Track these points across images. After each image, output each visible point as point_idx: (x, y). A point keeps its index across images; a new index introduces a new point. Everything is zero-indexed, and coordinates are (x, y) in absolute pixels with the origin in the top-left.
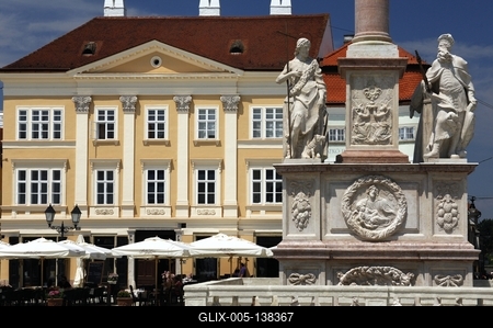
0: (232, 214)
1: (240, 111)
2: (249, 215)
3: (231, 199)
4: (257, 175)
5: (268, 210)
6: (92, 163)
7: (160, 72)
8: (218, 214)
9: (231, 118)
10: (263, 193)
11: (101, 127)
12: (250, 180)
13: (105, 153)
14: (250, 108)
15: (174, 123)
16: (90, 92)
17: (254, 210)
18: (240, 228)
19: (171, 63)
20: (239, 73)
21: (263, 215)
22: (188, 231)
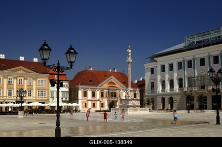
0: (34, 98)
1: (36, 80)
2: (38, 98)
3: (34, 96)
4: (39, 91)
5: (41, 98)
6: (7, 88)
7: (21, 72)
8: (32, 98)
9: (34, 81)
10: (40, 95)
11: (9, 81)
12: (38, 92)
13: (9, 86)
14: (38, 80)
15: (24, 81)
16: (7, 75)
17: (39, 98)
18: (36, 100)
19: (23, 70)
20: (37, 73)
21: (40, 98)
22: (27, 101)
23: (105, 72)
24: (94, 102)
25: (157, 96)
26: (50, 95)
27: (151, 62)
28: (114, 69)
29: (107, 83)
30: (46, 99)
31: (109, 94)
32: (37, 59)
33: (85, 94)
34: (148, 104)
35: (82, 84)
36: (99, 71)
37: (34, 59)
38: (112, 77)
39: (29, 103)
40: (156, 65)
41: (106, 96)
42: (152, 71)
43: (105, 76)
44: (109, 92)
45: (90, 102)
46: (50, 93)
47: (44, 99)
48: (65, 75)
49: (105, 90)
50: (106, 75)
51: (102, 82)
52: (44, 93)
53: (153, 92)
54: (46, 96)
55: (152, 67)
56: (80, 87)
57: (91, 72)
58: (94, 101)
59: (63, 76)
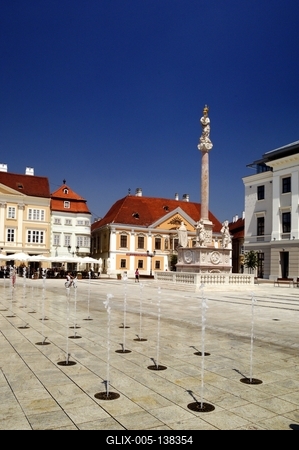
0: (20, 246)
1: (24, 209)
2: (26, 246)
3: (20, 240)
4: (29, 232)
5: (34, 245)
8: (15, 245)
9: (21, 211)
10: (32, 239)
12: (27, 234)
14: (28, 209)
17: (29, 245)
18: (23, 250)
20: (25, 196)
21: (31, 247)
22: (4, 251)
23: (166, 200)
24: (141, 258)
25: (269, 248)
26: (52, 241)
27: (258, 172)
28: (185, 196)
29: (169, 221)
30: (44, 247)
31: (171, 243)
32: (32, 170)
33: (124, 242)
34: (251, 265)
35: (117, 222)
36: (155, 199)
37: (28, 170)
38: (179, 209)
39: (8, 254)
40: (269, 180)
41: (166, 248)
42: (261, 192)
43: (167, 208)
44: (171, 240)
45: (132, 258)
46: (52, 236)
47: (39, 247)
48: (84, 202)
49: (164, 236)
50: (167, 206)
51: (158, 219)
52: (40, 235)
53: (262, 240)
54: (44, 242)
55: (260, 183)
56: (113, 226)
57: (139, 200)
58: (142, 255)
59: (81, 204)
